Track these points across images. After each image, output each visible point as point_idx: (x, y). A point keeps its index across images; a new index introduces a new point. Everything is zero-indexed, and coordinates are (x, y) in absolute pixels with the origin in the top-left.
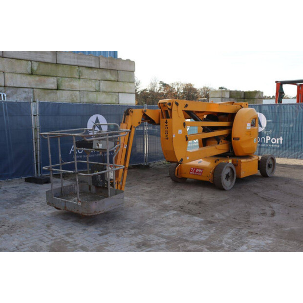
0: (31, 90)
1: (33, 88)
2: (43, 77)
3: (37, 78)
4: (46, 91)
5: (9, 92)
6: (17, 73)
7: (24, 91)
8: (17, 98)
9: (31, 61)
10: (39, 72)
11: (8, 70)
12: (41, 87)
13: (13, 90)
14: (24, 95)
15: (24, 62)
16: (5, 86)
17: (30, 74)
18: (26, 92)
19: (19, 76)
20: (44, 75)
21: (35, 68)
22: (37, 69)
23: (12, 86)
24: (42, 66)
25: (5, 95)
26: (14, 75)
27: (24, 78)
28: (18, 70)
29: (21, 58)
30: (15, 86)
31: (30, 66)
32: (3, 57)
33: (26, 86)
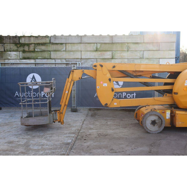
0: (96, 60)
1: (97, 59)
2: (103, 52)
3: (99, 53)
4: (104, 60)
5: (82, 61)
6: (88, 51)
7: (91, 61)
8: (87, 65)
9: (96, 43)
10: (101, 49)
11: (83, 50)
12: (101, 58)
13: (85, 60)
14: (91, 63)
15: (92, 45)
16: (81, 59)
17: (95, 51)
18: (92, 61)
19: (89, 52)
20: (104, 51)
21: (99, 47)
22: (100, 48)
23: (85, 58)
24: (103, 45)
25: (80, 63)
26: (86, 52)
27: (91, 53)
28: (89, 49)
29: (90, 42)
30: (87, 58)
31: (96, 46)
32: (81, 43)
33: (92, 58)
